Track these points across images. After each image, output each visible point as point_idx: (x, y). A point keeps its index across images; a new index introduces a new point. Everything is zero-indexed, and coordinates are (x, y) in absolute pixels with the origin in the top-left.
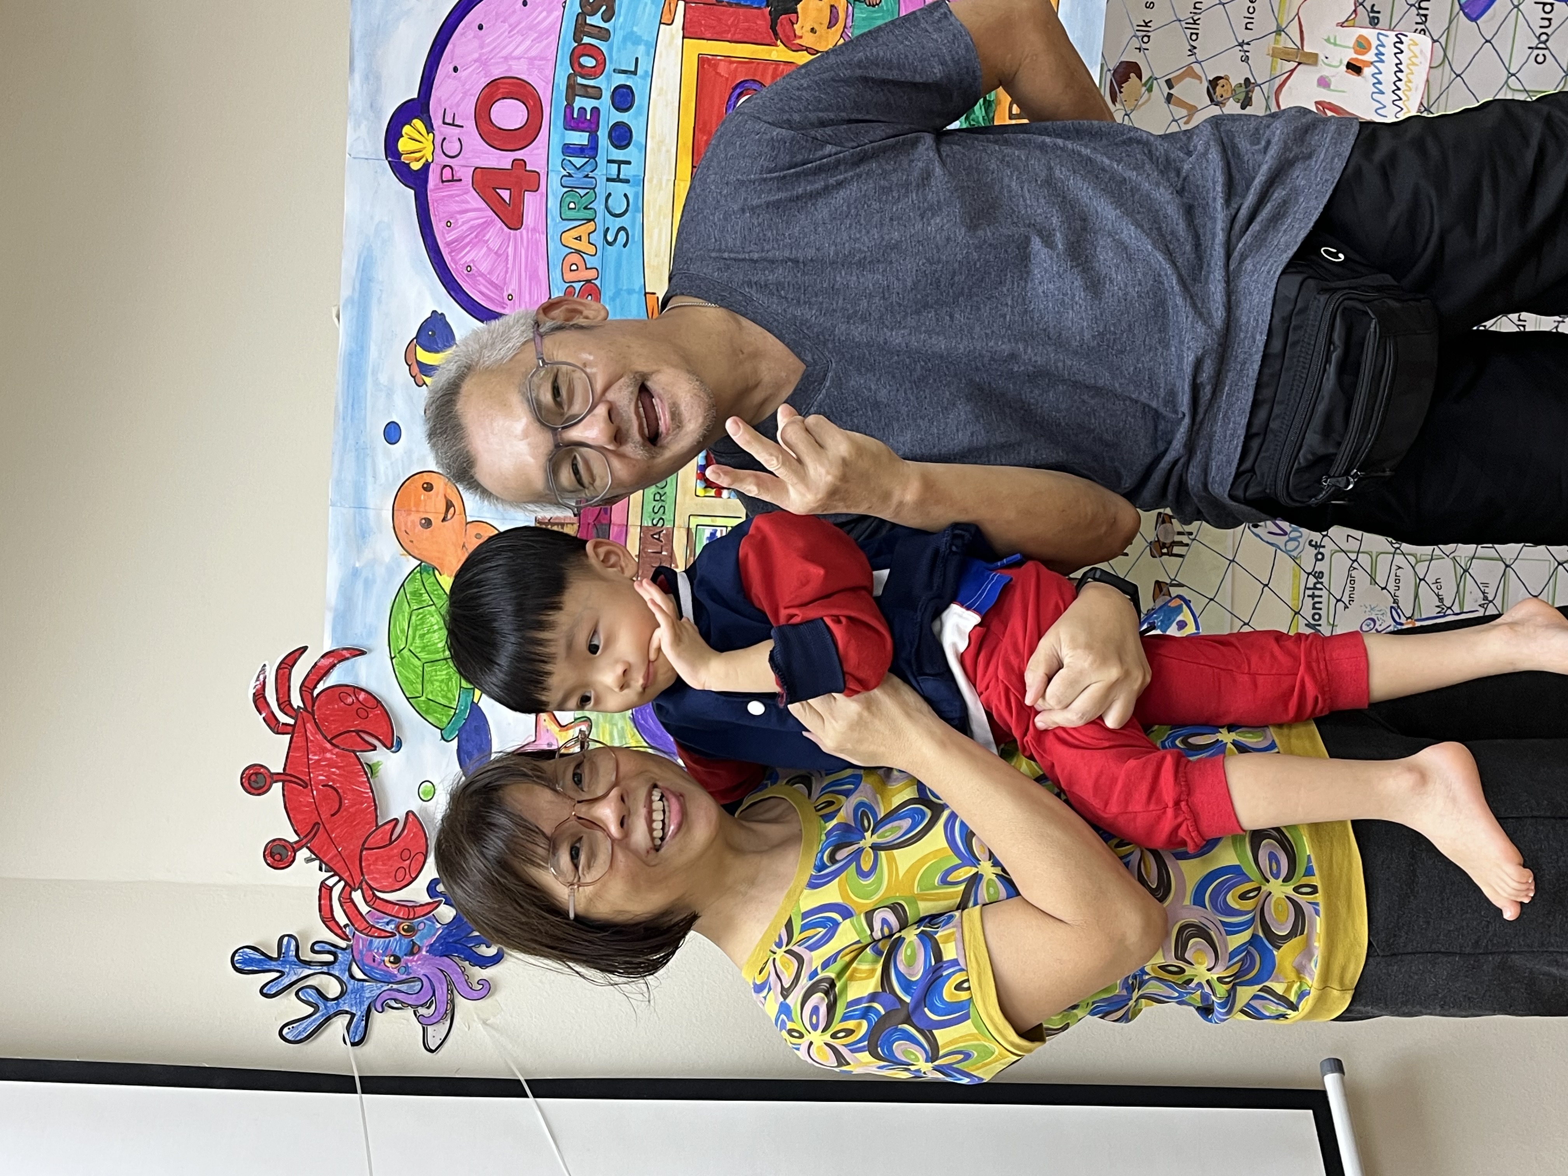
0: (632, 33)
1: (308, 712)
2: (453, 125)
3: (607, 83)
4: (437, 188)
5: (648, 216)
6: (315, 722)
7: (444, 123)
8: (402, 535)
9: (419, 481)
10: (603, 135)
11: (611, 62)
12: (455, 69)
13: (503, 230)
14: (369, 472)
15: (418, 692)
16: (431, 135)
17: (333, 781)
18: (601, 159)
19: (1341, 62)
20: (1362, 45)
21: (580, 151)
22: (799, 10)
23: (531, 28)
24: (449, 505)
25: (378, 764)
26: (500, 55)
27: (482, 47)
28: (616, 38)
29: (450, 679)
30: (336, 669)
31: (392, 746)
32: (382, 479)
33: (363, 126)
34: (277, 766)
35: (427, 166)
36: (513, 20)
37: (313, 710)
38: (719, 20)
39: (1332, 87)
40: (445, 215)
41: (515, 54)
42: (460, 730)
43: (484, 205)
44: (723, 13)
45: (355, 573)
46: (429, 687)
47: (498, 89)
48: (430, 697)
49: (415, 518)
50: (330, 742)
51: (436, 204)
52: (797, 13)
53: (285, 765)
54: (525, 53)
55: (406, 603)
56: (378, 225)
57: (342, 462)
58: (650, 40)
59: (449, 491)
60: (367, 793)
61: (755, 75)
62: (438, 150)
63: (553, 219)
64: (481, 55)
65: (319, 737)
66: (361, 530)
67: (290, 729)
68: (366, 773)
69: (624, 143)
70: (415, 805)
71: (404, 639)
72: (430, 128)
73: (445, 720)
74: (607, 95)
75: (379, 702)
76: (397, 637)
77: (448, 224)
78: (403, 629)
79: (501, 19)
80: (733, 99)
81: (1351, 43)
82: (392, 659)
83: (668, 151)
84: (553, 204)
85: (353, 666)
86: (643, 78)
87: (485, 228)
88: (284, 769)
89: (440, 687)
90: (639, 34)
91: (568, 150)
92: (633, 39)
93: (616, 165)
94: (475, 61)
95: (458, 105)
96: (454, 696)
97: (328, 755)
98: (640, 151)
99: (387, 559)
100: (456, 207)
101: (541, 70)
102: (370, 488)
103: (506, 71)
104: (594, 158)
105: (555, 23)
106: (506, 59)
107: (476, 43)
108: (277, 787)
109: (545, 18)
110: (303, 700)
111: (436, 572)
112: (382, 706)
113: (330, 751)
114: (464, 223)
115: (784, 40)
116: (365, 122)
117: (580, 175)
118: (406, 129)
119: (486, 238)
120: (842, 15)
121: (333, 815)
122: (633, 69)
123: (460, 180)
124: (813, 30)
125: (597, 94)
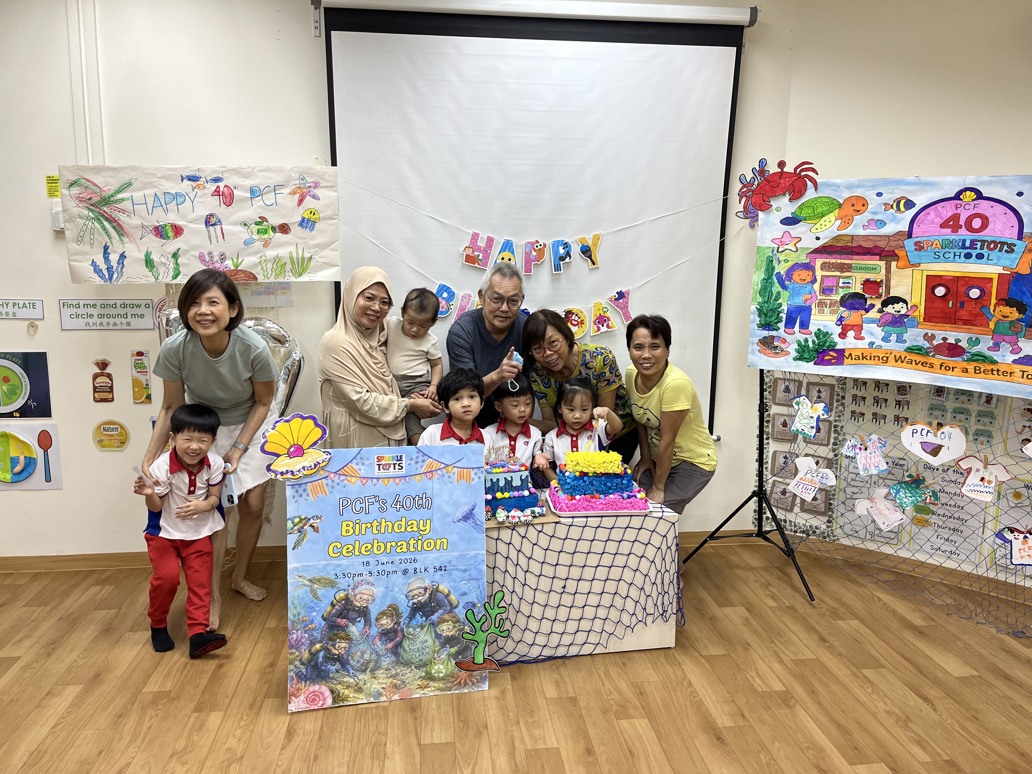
1: (800, 177)
2: (974, 207)
3: (985, 252)
4: (954, 203)
6: (797, 179)
7: (975, 204)
10: (969, 251)
11: (992, 252)
12: (992, 207)
13: (940, 223)
14: (868, 189)
16: (971, 201)
17: (781, 185)
21: (964, 244)
22: (1007, 307)
23: (1004, 228)
27: (999, 215)
28: (1000, 254)
31: (790, 200)
32: (866, 193)
33: (975, 180)
35: (961, 200)
36: (1007, 223)
40: (946, 206)
43: (948, 217)
44: (1006, 285)
45: (839, 187)
47: (985, 220)
50: (792, 183)
51: (948, 203)
54: (996, 227)
56: (944, 186)
57: (871, 181)
58: (998, 264)
60: (777, 195)
61: (986, 294)
62: (966, 203)
63: (942, 237)
64: (996, 215)
65: (793, 180)
66: (851, 188)
67: (795, 172)
68: (783, 194)
69: (966, 257)
74: (981, 251)
75: (802, 196)
77: (943, 207)
79: (1008, 220)
80: (979, 288)
83: (963, 270)
84: (947, 237)
86: (986, 262)
87: (941, 218)
90: (1001, 260)
91: (964, 241)
92: (999, 258)
93: (959, 255)
94: (994, 212)
95: (980, 208)
98: (963, 261)
99: (843, 195)
100: (948, 209)
101: (990, 232)
102: (863, 189)
103: (991, 222)
104: (961, 248)
105: (1005, 235)
106: (995, 222)
109: (1008, 232)
110: (803, 175)
113: (789, 183)
114: (943, 211)
117: (956, 245)
118: (973, 193)
119: (938, 218)
122: (989, 259)
123: (956, 210)
124: (1001, 311)
125: (982, 248)
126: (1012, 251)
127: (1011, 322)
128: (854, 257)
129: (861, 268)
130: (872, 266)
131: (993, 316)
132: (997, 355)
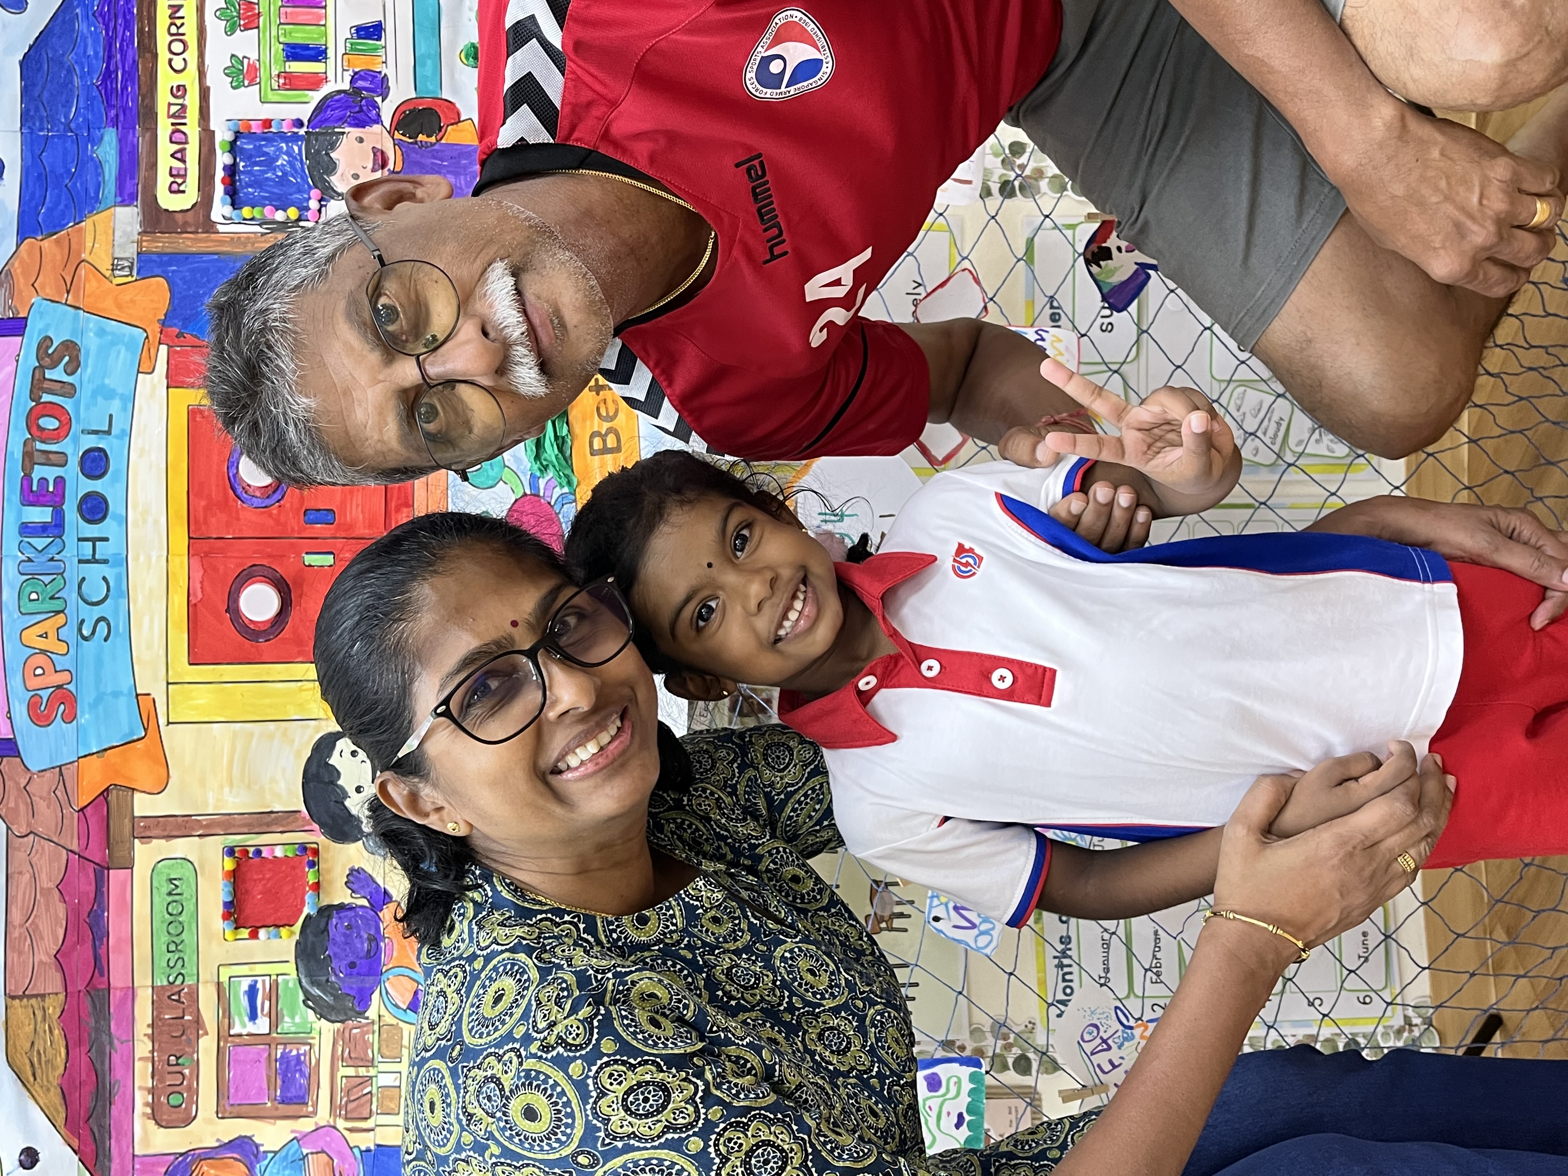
0: (103, 386)
3: (73, 447)
5: (135, 602)
10: (70, 508)
11: (78, 422)
18: (70, 537)
21: (42, 529)
28: (84, 393)
58: (126, 392)
63: (9, 615)
69: (100, 516)
74: (74, 462)
83: (156, 522)
84: (10, 596)
86: (120, 437)
90: (112, 386)
91: (27, 529)
92: (103, 392)
93: (90, 544)
98: (120, 525)
104: (60, 537)
105: (7, 380)
117: (44, 558)
122: (106, 428)
125: (61, 460)
126: (71, 349)
128: (117, 979)
129: (175, 946)
130: (161, 900)
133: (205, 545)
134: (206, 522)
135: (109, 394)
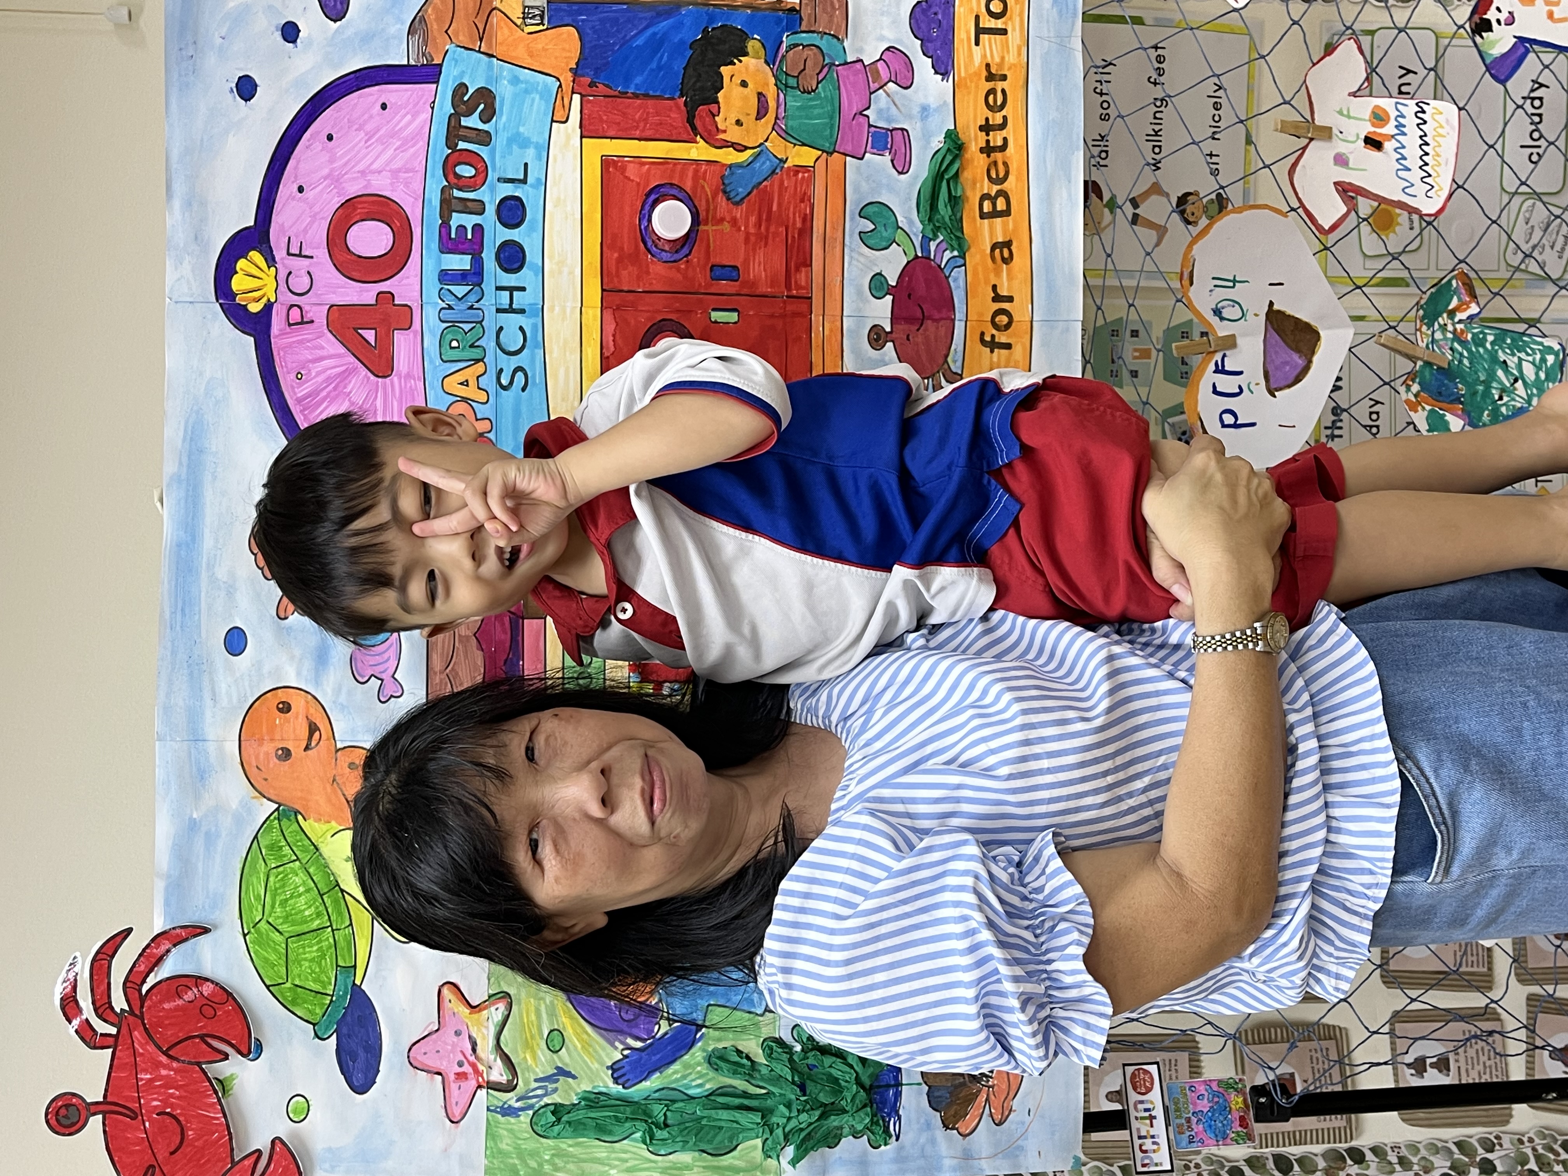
0: (518, 134)
1: (136, 1016)
2: (300, 255)
3: (490, 195)
4: (282, 334)
5: (551, 353)
6: (146, 1029)
7: (289, 254)
8: (253, 772)
9: (272, 701)
10: (489, 257)
11: (494, 170)
12: (301, 189)
13: (369, 378)
14: (207, 695)
15: (281, 978)
16: (273, 269)
17: (172, 1106)
18: (488, 286)
19: (1358, 135)
20: (1379, 117)
21: (461, 277)
22: (720, 100)
23: (393, 135)
24: (313, 728)
25: (232, 1077)
26: (357, 169)
27: (332, 161)
28: (499, 141)
29: (323, 956)
30: (171, 955)
31: (250, 1052)
32: (224, 702)
33: (186, 263)
34: (94, 1093)
35: (269, 307)
36: (368, 127)
37: (142, 1013)
38: (624, 114)
39: (1351, 165)
40: (294, 365)
41: (375, 166)
42: (338, 1023)
43: (343, 350)
44: (628, 106)
45: (193, 826)
46: (295, 970)
47: (355, 209)
48: (297, 982)
49: (270, 748)
50: (165, 1053)
51: (282, 354)
52: (718, 103)
53: (106, 1090)
54: (387, 165)
55: (261, 861)
56: (208, 383)
57: (170, 682)
58: (541, 141)
59: (312, 711)
60: (217, 1119)
61: (671, 177)
62: (283, 287)
63: (431, 362)
64: (332, 170)
65: (151, 1048)
66: (199, 769)
67: (111, 1041)
68: (216, 1092)
69: (516, 265)
70: (283, 1129)
71: (260, 908)
72: (271, 260)
73: (319, 1011)
74: (491, 210)
75: (230, 994)
76: (251, 907)
77: (299, 376)
78: (259, 895)
79: (356, 127)
80: (647, 207)
81: (1367, 115)
82: (245, 935)
83: (571, 273)
84: (431, 343)
85: (194, 950)
86: (535, 186)
87: (345, 378)
88: (105, 1096)
89: (310, 967)
90: (526, 134)
91: (446, 277)
92: (519, 140)
93: (508, 293)
94: (326, 178)
95: (305, 231)
96: (330, 979)
97: (164, 1072)
98: (536, 275)
99: (234, 805)
100: (308, 355)
101: (407, 184)
102: (208, 714)
103: (365, 187)
104: (479, 285)
105: (422, 128)
106: (363, 173)
107: (325, 157)
108: (96, 1122)
109: (409, 123)
110: (128, 1001)
111: (300, 817)
112: (234, 999)
113: (165, 1067)
114: (318, 374)
115: (705, 134)
116: (188, 258)
117: (463, 306)
118: (241, 264)
119: (348, 390)
120: (772, 104)
121: (172, 1153)
122: (522, 177)
123: (312, 322)
124: (738, 123)
125: (478, 208)
126: (486, 96)
127: (782, 86)
131: (761, 151)
132: (927, 137)
133: (616, 299)
134: (618, 275)
135: (524, 143)
